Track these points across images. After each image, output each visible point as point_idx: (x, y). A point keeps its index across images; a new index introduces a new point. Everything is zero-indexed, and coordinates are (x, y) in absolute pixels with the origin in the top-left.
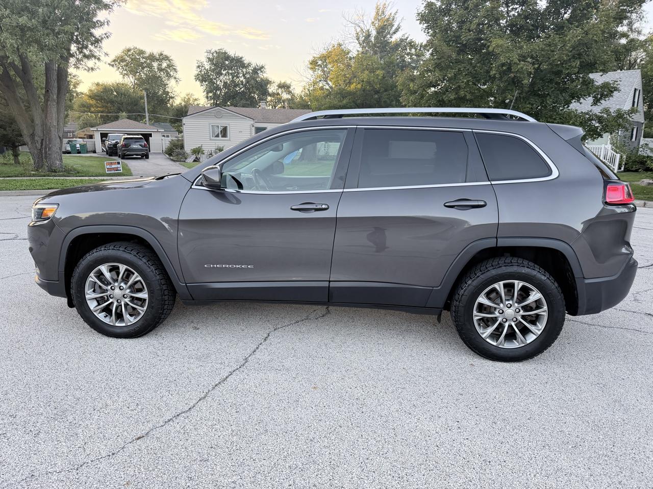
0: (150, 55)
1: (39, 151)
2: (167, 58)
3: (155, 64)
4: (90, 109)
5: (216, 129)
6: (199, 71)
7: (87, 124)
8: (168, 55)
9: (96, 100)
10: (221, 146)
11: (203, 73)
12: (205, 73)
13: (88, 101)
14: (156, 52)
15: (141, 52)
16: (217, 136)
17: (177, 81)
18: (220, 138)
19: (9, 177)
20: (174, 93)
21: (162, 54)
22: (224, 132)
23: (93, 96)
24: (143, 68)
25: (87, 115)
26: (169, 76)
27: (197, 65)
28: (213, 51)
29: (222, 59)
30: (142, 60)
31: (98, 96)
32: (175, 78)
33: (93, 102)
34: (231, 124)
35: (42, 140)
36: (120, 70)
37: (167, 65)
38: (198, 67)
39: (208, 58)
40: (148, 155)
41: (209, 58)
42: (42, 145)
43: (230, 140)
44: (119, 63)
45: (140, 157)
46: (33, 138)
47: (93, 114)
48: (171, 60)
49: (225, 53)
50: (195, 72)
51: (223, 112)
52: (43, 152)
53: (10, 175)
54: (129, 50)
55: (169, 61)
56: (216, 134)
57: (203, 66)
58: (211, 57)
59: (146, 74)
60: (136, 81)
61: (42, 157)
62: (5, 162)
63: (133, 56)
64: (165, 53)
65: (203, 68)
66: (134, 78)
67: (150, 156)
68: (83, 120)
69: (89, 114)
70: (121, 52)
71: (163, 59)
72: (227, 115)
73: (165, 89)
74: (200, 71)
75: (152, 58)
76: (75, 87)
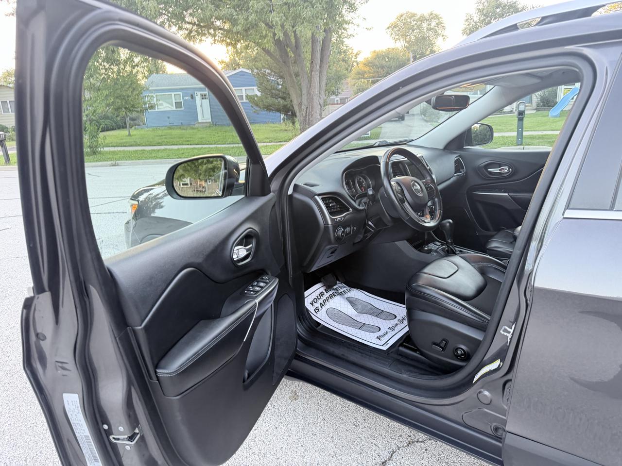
0: (421, 17)
1: (304, 118)
2: (436, 17)
3: (425, 25)
4: (364, 76)
6: (467, 24)
7: (360, 90)
8: (438, 13)
9: (369, 66)
11: (471, 26)
12: (473, 26)
13: (363, 68)
14: (426, 13)
15: (413, 15)
17: (444, 38)
19: (280, 142)
21: (432, 14)
23: (368, 64)
24: (413, 31)
25: (361, 81)
26: (437, 34)
27: (466, 18)
29: (493, 8)
30: (413, 23)
31: (371, 63)
32: (443, 36)
33: (366, 69)
35: (307, 108)
36: (393, 35)
37: (437, 24)
38: (467, 20)
39: (477, 9)
40: (404, 118)
41: (479, 9)
42: (306, 113)
44: (393, 30)
45: (397, 119)
46: (301, 107)
47: (365, 80)
48: (440, 18)
50: (463, 26)
52: (307, 118)
53: (281, 140)
54: (402, 15)
55: (438, 19)
57: (471, 19)
58: (481, 7)
59: (415, 36)
60: (406, 44)
61: (306, 123)
62: (286, 129)
63: (405, 20)
64: (434, 13)
65: (472, 21)
66: (404, 41)
67: (406, 118)
68: (358, 87)
69: (363, 80)
70: (395, 18)
71: (432, 18)
73: (432, 48)
74: (469, 24)
75: (422, 19)
76: (356, 57)
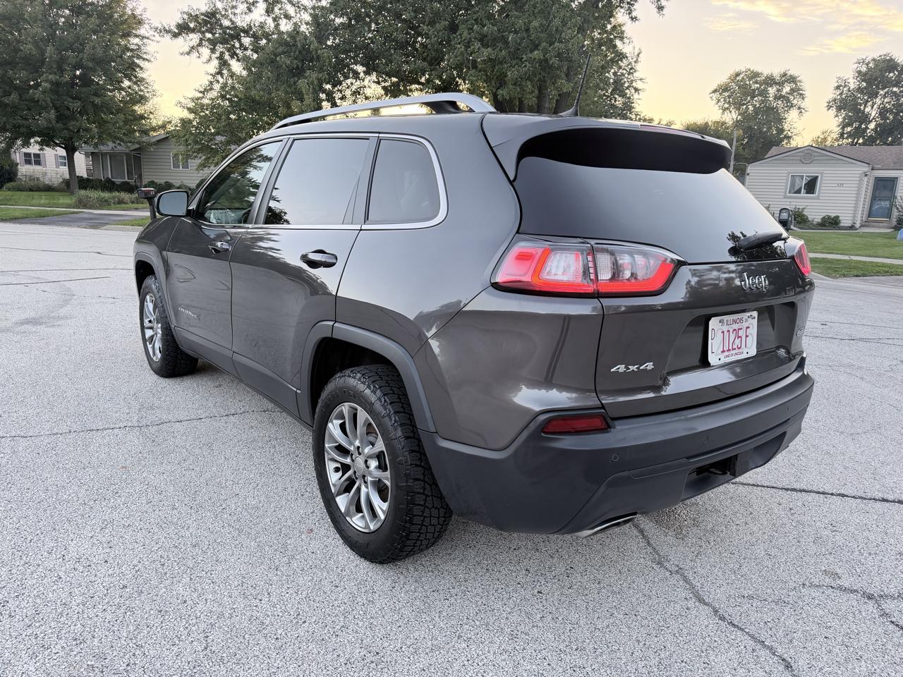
0: (767, 77)
2: (793, 79)
3: (772, 91)
5: (797, 180)
6: (838, 93)
8: (795, 75)
10: (801, 207)
11: (844, 96)
12: (847, 96)
14: (776, 72)
15: (755, 75)
16: (799, 191)
17: (801, 112)
18: (803, 194)
20: (792, 130)
21: (786, 75)
22: (811, 186)
24: (753, 97)
26: (789, 105)
27: (836, 84)
28: (869, 59)
30: (754, 86)
32: (799, 108)
34: (825, 172)
36: (720, 103)
37: (791, 89)
38: (838, 88)
39: (857, 71)
41: (859, 72)
43: (818, 198)
44: (721, 94)
48: (800, 81)
49: (891, 60)
50: (831, 94)
51: (815, 154)
54: (738, 75)
55: (795, 82)
56: (796, 189)
57: (845, 86)
58: (864, 69)
59: (755, 106)
60: (739, 117)
63: (742, 81)
64: (789, 73)
65: (846, 89)
66: (737, 113)
70: (727, 78)
71: (785, 81)
72: (822, 158)
73: (781, 125)
74: (841, 94)
75: (770, 81)
